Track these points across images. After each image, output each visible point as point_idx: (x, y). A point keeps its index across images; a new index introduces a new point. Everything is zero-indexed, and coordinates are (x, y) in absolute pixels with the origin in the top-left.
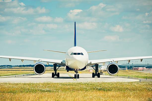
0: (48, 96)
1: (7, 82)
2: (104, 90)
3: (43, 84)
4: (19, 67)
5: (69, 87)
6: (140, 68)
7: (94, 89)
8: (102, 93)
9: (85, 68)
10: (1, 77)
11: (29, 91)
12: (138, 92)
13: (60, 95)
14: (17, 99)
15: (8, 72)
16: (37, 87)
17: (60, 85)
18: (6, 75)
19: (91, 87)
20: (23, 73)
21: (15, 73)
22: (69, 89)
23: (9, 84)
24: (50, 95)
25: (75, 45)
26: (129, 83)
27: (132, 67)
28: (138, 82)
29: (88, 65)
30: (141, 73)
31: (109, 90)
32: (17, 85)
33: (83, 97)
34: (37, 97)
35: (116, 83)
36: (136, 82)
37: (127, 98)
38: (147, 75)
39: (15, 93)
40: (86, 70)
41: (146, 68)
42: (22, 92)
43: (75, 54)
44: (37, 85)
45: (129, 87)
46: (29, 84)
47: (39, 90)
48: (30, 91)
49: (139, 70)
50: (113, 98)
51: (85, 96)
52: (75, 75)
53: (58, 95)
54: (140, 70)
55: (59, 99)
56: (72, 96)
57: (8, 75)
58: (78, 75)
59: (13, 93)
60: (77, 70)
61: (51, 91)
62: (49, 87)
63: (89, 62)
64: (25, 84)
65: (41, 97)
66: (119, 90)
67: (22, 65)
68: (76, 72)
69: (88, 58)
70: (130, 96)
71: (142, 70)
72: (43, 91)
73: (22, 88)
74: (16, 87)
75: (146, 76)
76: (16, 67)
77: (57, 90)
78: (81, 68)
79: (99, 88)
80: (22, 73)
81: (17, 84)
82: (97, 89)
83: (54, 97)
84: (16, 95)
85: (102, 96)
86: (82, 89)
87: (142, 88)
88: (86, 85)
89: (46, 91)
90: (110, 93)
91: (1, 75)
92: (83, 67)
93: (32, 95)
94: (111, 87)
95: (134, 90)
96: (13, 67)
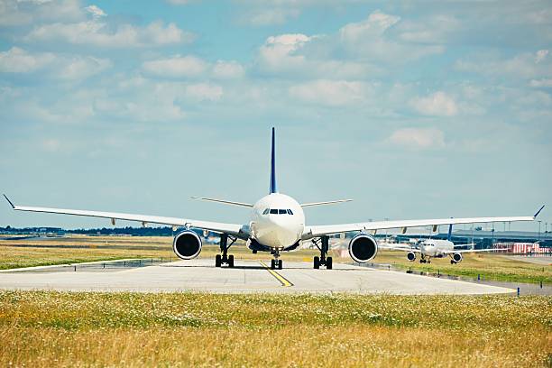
0: (189, 340)
1: (46, 290)
2: (391, 324)
3: (174, 298)
4: (89, 237)
5: (263, 309)
6: (519, 247)
7: (353, 318)
8: (381, 334)
9: (296, 245)
10: (25, 271)
11: (123, 322)
12: (510, 330)
13: (231, 336)
14: (78, 348)
15: (47, 251)
16: (153, 309)
17: (233, 303)
18: (43, 265)
19: (343, 310)
20: (102, 257)
21: (73, 258)
22: (264, 316)
23: (54, 295)
24: (198, 337)
25: (273, 190)
26: (477, 297)
27: (490, 240)
28: (511, 295)
29: (305, 238)
30: (524, 265)
31: (406, 323)
32: (78, 300)
33: (314, 345)
34: (150, 342)
35: (434, 299)
36: (503, 295)
37: (471, 352)
38: (546, 272)
39: (74, 328)
40: (298, 249)
41: (542, 245)
42: (96, 325)
43: (274, 212)
44: (151, 300)
45: (478, 314)
46: (124, 298)
47: (156, 319)
48: (126, 323)
49: (516, 254)
50: (422, 352)
51: (320, 344)
52: (273, 261)
53: (225, 337)
54: (518, 254)
55: (229, 351)
56: (276, 343)
57: (48, 264)
58: (280, 261)
59: (65, 327)
60: (277, 249)
61: (200, 324)
62: (192, 308)
63: (306, 231)
64: (107, 297)
65: (166, 345)
66: (445, 322)
67: (98, 230)
68: (275, 253)
69: (303, 222)
70: (480, 345)
71: (528, 254)
72: (171, 323)
73: (96, 311)
74: (77, 305)
75: (539, 274)
76: (80, 236)
77: (223, 320)
78: (286, 246)
79: (372, 315)
80: (98, 258)
81: (80, 297)
82: (365, 318)
83: (211, 343)
84: (78, 336)
85: (383, 345)
86: (309, 319)
87: (524, 317)
88: (324, 304)
89: (184, 324)
90: (411, 335)
91: (25, 264)
92: (292, 244)
93: (133, 337)
94: (415, 313)
95: (496, 325)
96: (66, 236)
